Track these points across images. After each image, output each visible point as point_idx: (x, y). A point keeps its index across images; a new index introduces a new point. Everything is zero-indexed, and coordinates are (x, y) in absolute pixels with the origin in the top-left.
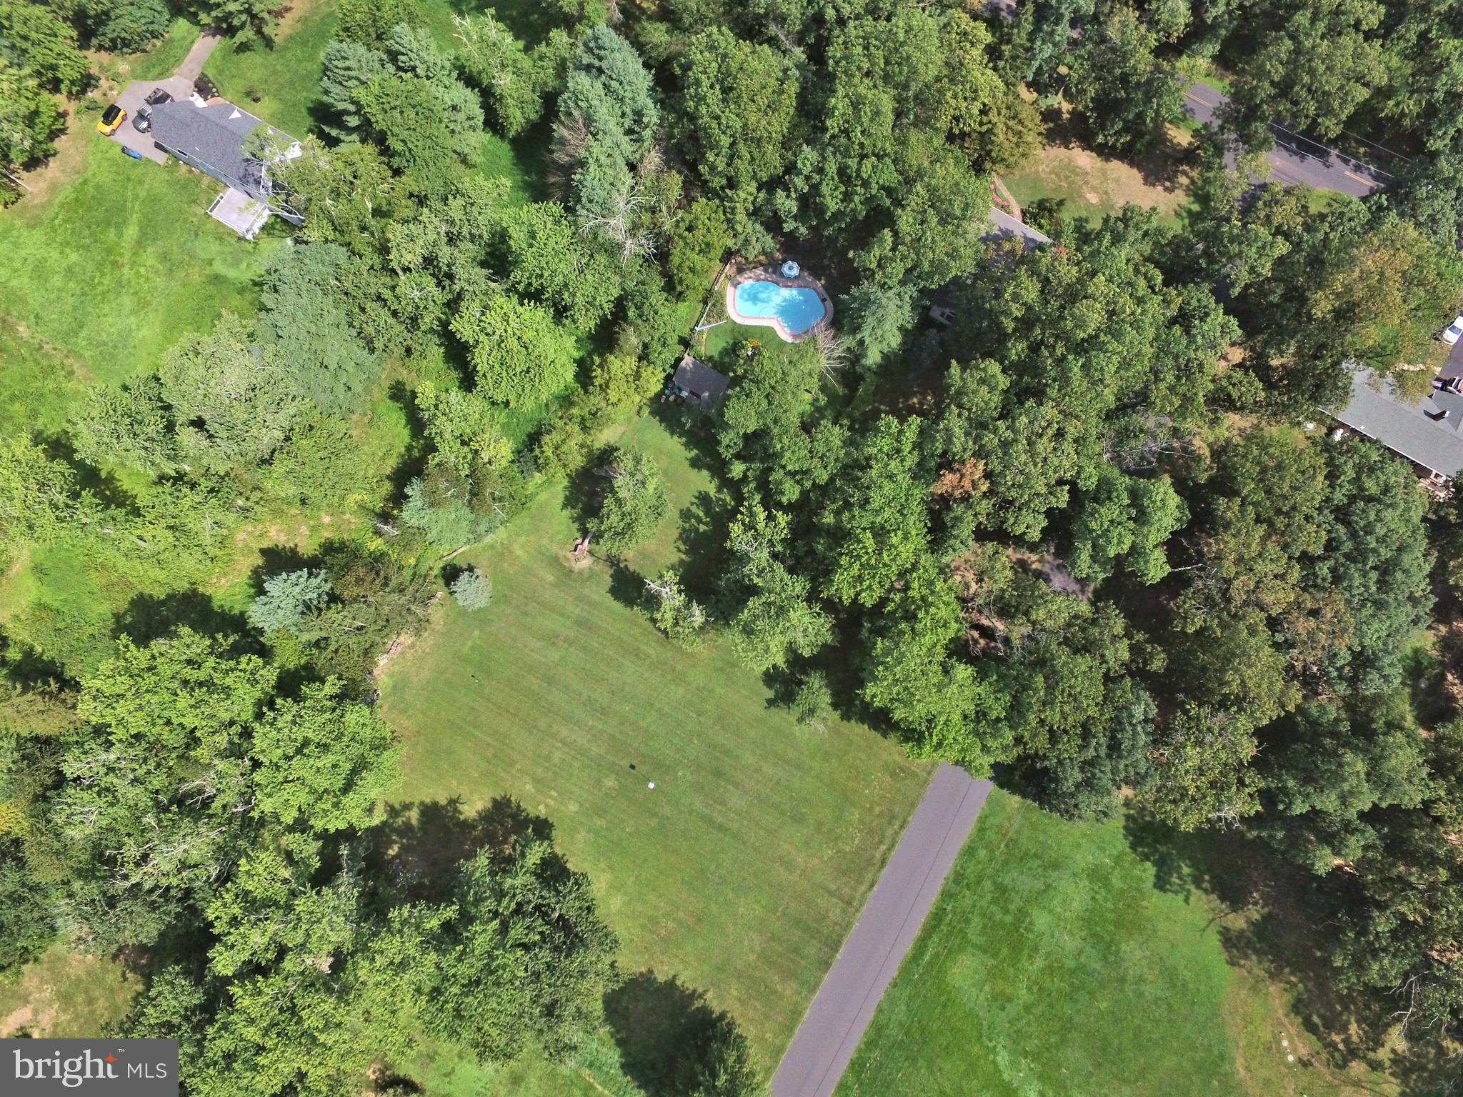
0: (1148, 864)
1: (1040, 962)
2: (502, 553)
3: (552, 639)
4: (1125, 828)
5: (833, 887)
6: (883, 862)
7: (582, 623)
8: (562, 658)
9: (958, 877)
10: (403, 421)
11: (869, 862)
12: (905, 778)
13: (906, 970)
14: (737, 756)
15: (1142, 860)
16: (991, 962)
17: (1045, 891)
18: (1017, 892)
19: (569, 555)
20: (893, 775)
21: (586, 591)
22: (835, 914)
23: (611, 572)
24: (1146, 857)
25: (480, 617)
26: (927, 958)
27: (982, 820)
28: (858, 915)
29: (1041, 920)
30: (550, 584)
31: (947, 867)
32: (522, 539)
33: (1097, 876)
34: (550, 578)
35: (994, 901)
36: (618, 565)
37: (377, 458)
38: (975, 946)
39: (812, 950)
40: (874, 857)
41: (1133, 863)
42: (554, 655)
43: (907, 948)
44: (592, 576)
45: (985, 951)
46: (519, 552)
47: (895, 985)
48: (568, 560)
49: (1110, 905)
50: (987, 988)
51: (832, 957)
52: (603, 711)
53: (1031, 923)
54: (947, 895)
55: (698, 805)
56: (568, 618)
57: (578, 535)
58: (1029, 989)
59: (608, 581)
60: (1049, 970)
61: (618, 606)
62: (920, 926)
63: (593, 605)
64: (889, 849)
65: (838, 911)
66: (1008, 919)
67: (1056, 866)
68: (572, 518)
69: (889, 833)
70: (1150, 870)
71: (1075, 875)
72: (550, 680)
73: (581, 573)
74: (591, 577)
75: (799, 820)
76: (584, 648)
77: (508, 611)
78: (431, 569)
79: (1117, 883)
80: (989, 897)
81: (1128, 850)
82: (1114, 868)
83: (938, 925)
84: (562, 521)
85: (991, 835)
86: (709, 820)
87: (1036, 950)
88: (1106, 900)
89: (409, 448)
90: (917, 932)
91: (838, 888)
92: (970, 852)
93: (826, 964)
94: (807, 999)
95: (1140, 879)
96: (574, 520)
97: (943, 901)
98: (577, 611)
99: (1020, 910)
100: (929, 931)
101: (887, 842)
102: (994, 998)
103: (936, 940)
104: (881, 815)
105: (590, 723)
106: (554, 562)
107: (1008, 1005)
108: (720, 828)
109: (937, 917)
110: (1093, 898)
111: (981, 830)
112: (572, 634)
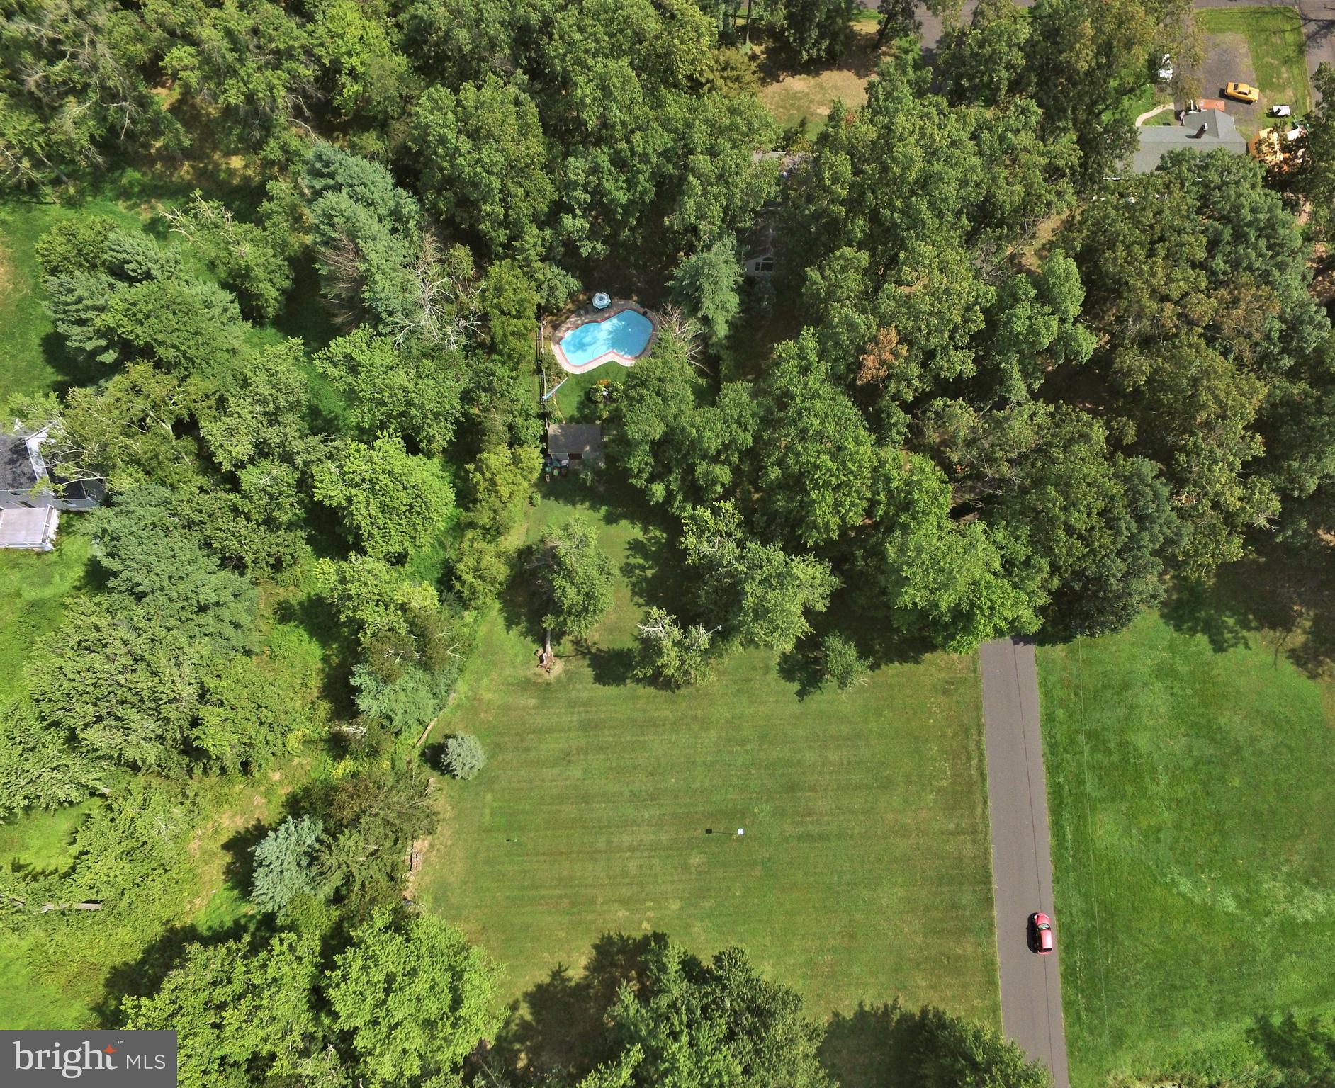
0: (1199, 635)
1: (1164, 779)
2: (473, 706)
3: (565, 759)
4: (1162, 616)
5: (952, 826)
6: (982, 774)
7: (588, 726)
8: (585, 771)
9: (1053, 747)
10: (306, 637)
11: (971, 784)
12: (956, 690)
13: (1058, 860)
14: (799, 763)
15: (1192, 636)
16: (1124, 806)
17: (1130, 713)
18: (1108, 730)
19: (538, 670)
20: (945, 692)
21: (574, 694)
22: (969, 850)
23: (587, 662)
24: (1193, 631)
25: (485, 779)
26: (1069, 837)
27: (1043, 684)
28: (989, 838)
29: (1142, 741)
30: (536, 707)
31: (1038, 745)
32: (485, 682)
33: (1164, 672)
34: (532, 702)
35: (1094, 750)
36: (590, 653)
37: (297, 688)
38: (1102, 801)
39: (967, 897)
40: (971, 776)
41: (1186, 643)
42: (576, 772)
43: (1047, 839)
44: (570, 676)
45: (1113, 800)
46: (488, 696)
47: (1057, 881)
48: (540, 675)
49: (1189, 692)
50: (1134, 831)
51: (990, 890)
52: (653, 797)
53: (1136, 749)
54: (1053, 769)
55: (789, 829)
56: (570, 730)
57: (535, 647)
58: (1169, 808)
59: (589, 672)
60: (1174, 781)
61: (611, 691)
62: (1047, 812)
63: (588, 703)
64: (981, 761)
65: (969, 846)
66: (1116, 758)
67: (1126, 686)
68: (522, 634)
69: (972, 746)
70: (1202, 639)
71: (1145, 684)
72: (587, 799)
73: (558, 680)
74: (570, 679)
75: (886, 785)
76: (601, 749)
77: (509, 756)
78: (409, 762)
79: (1183, 669)
80: (1087, 749)
81: (1175, 634)
82: (1173, 658)
83: (1061, 803)
84: (514, 643)
85: (1059, 693)
86: (809, 837)
87: (1154, 770)
88: (1183, 689)
89: (325, 660)
90: (1047, 820)
91: (958, 824)
92: (1049, 718)
93: (988, 901)
94: (991, 944)
95: (1199, 654)
96: (525, 635)
97: (1053, 777)
98: (575, 717)
99: (1120, 744)
100: (1056, 811)
101: (975, 754)
102: (1147, 837)
103: (1068, 816)
104: (955, 734)
105: (647, 816)
106: (526, 685)
107: (1161, 835)
108: (823, 837)
109: (1056, 793)
110: (1172, 694)
111: (1048, 694)
112: (582, 742)
